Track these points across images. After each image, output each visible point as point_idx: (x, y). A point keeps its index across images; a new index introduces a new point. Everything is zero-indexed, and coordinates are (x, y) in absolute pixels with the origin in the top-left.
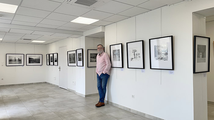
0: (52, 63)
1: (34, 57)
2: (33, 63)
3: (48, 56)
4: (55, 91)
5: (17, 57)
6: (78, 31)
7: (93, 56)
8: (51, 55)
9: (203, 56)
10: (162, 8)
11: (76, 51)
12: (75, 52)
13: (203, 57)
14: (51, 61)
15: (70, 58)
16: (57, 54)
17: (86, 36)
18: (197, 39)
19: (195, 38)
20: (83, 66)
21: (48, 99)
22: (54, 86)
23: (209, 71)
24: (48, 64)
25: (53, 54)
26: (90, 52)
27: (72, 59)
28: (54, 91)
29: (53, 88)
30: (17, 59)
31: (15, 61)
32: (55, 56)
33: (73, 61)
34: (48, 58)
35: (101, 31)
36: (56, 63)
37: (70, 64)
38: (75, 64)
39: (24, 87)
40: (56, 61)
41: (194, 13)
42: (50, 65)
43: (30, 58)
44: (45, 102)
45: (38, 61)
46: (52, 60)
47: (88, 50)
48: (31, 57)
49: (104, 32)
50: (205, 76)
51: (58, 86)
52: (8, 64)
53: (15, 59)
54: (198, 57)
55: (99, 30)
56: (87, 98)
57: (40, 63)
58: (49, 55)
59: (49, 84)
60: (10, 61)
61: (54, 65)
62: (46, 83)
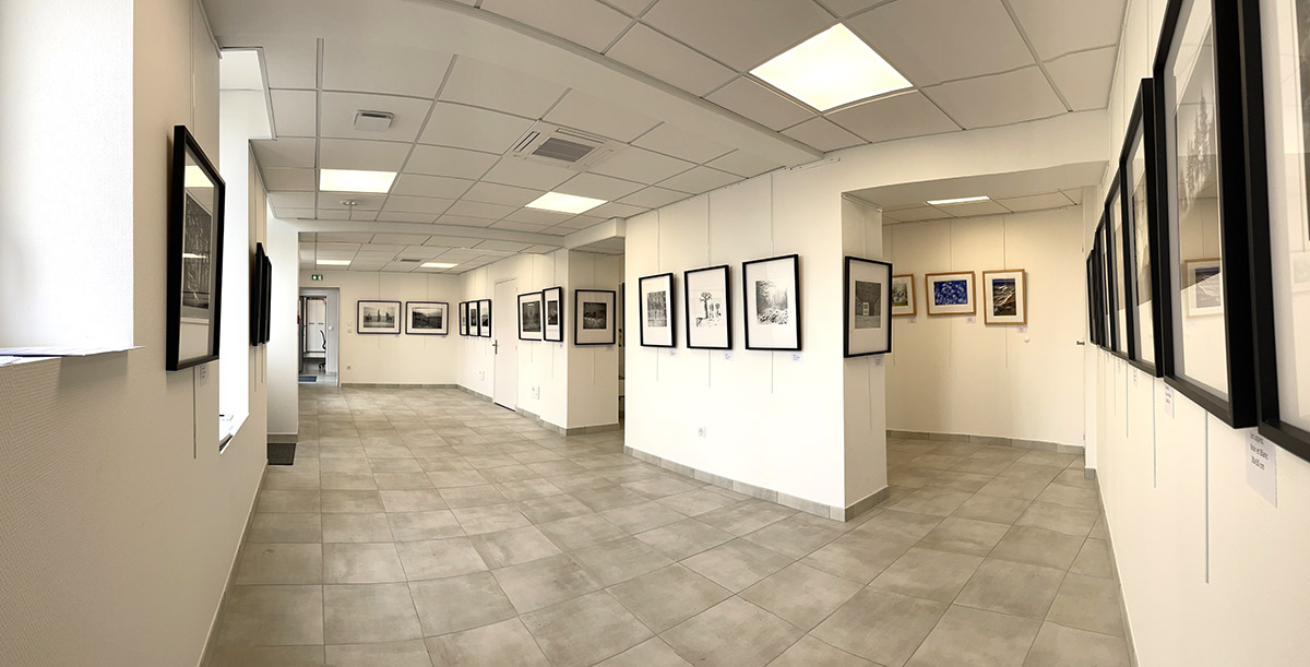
0: (474, 330)
1: (428, 311)
2: (423, 327)
3: (464, 306)
4: (482, 412)
5: (383, 310)
6: (549, 234)
7: (592, 310)
8: (473, 306)
9: (874, 311)
10: (774, 173)
11: (543, 293)
12: (538, 298)
13: (871, 313)
14: (473, 324)
15: (525, 317)
16: (490, 302)
17: (572, 250)
18: (852, 264)
19: (847, 260)
20: (561, 340)
21: (462, 433)
22: (480, 397)
23: (889, 350)
24: (464, 332)
25: (478, 302)
26: (583, 298)
27: (531, 319)
28: (480, 414)
29: (477, 403)
30: (383, 314)
31: (379, 321)
32: (484, 306)
33: (532, 324)
34: (464, 315)
35: (614, 235)
36: (485, 330)
37: (524, 335)
38: (539, 335)
39: (402, 394)
40: (485, 324)
41: (846, 195)
42: (468, 333)
43: (414, 314)
44: (456, 442)
45: (435, 322)
46: (476, 320)
47: (576, 291)
48: (421, 311)
49: (624, 238)
50: (878, 363)
51: (489, 400)
52: (362, 329)
53: (379, 316)
54: (858, 313)
55: (611, 231)
56: (574, 437)
57: (440, 328)
58: (467, 304)
59: (465, 390)
60: (368, 319)
61: (479, 334)
62: (456, 387)
